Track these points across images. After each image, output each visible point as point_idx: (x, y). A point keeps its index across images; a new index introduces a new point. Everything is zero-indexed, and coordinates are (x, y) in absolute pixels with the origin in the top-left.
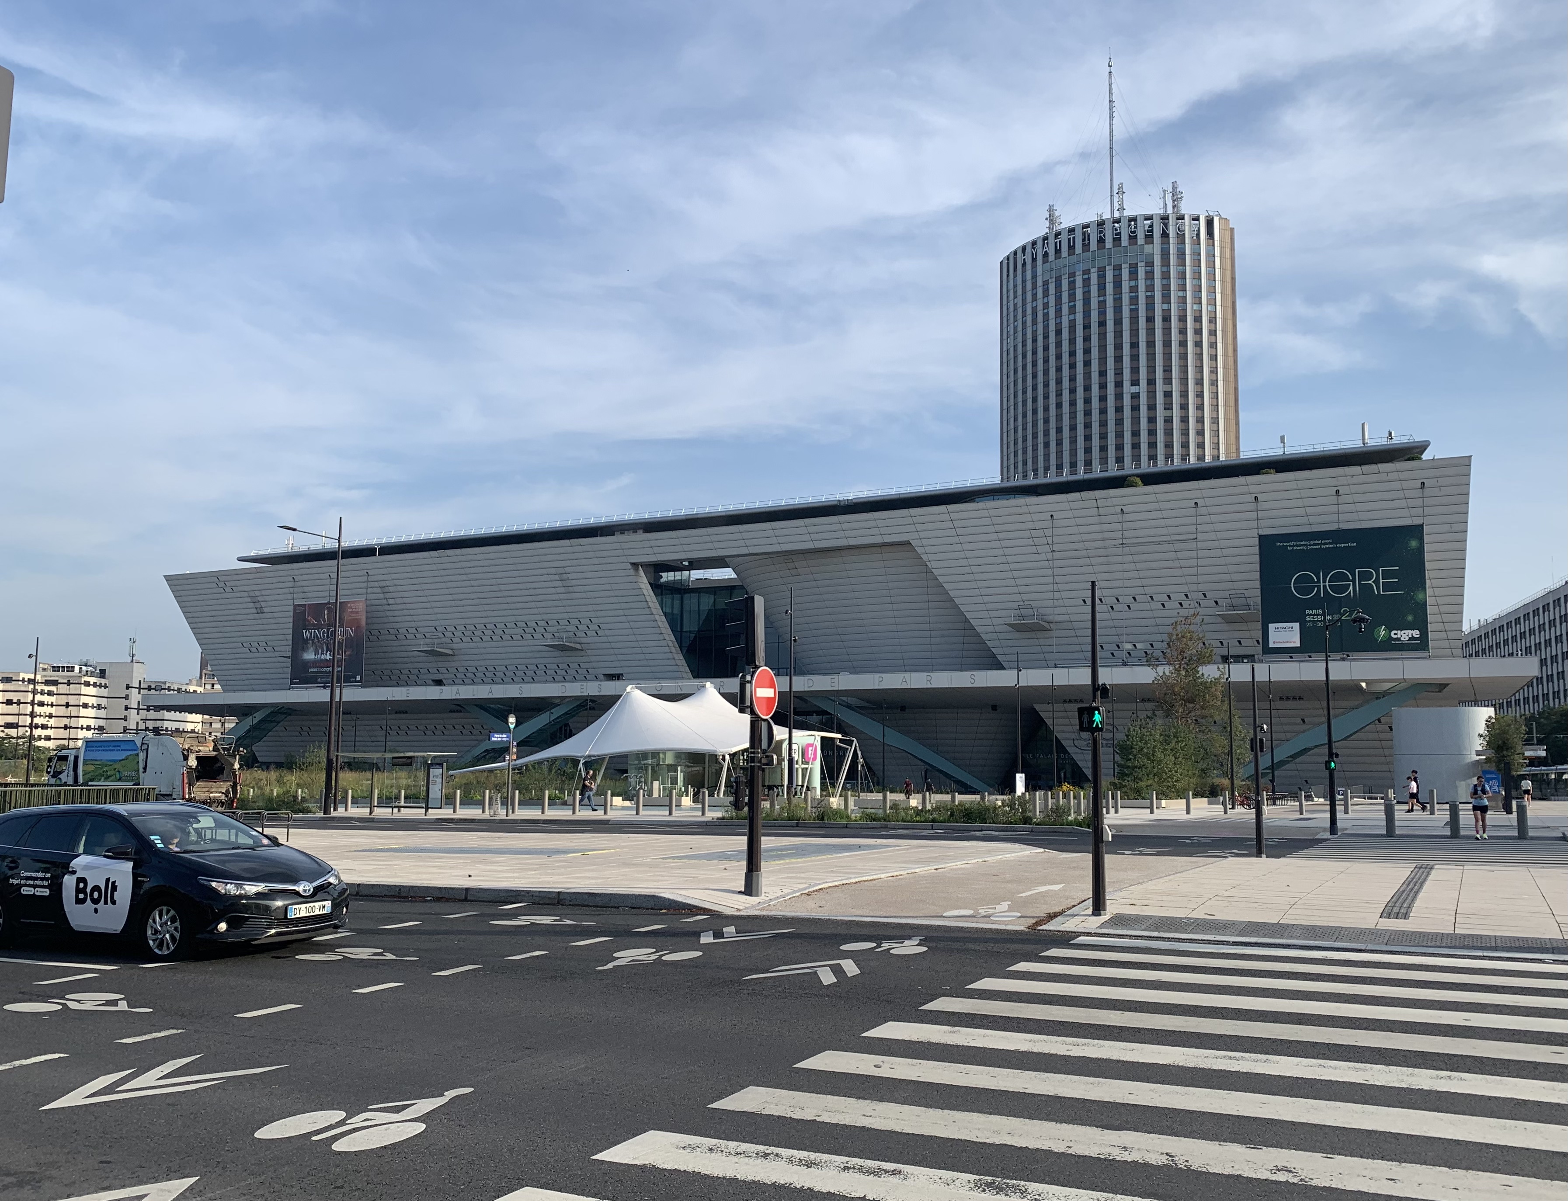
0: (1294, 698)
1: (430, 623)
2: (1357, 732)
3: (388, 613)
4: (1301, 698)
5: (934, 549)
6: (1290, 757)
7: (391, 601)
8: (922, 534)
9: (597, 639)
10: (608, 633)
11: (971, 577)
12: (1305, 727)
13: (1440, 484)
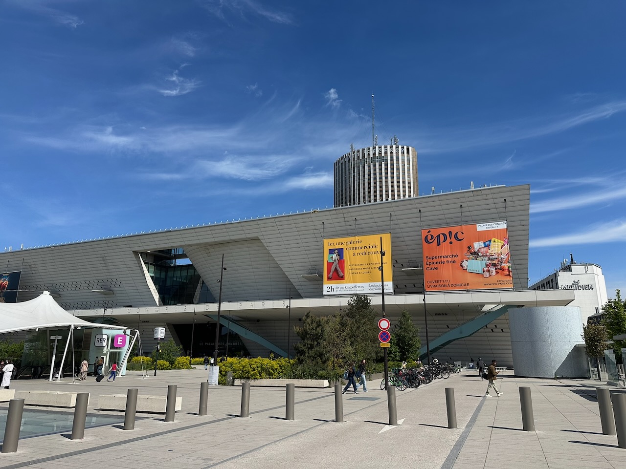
0: (443, 314)
1: (50, 282)
2: (475, 332)
3: (33, 278)
4: (446, 314)
5: (269, 241)
6: (442, 345)
7: (34, 272)
8: (264, 233)
9: (120, 289)
10: (125, 285)
11: (287, 254)
12: (448, 329)
13: (513, 200)
